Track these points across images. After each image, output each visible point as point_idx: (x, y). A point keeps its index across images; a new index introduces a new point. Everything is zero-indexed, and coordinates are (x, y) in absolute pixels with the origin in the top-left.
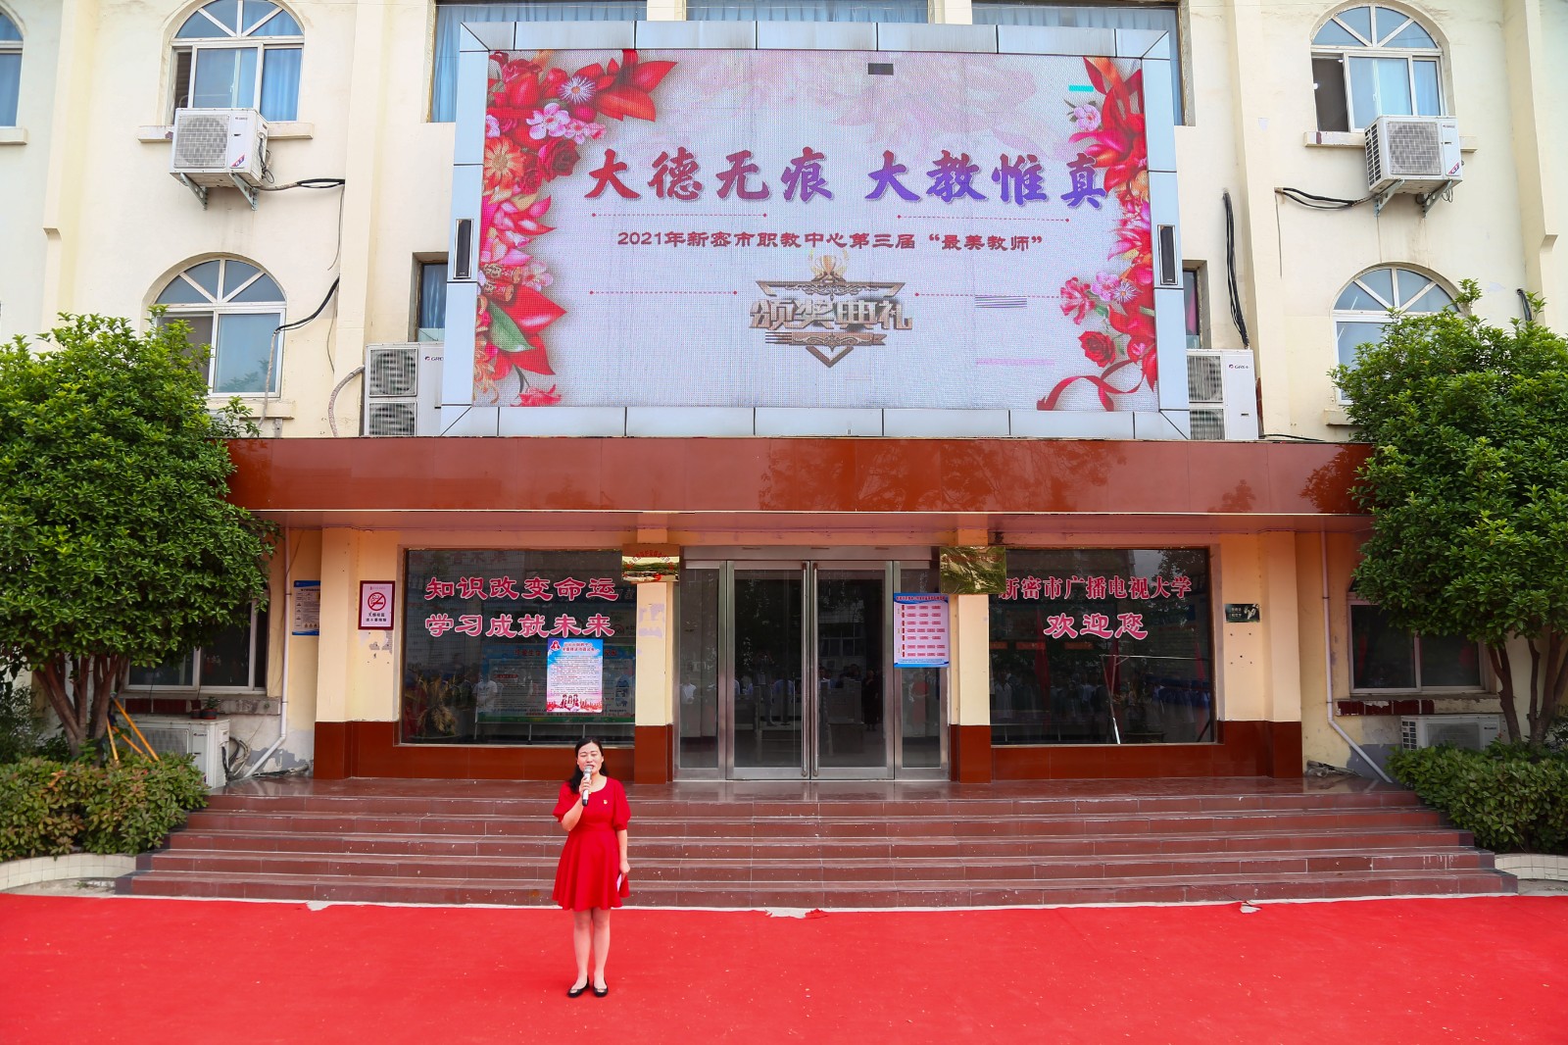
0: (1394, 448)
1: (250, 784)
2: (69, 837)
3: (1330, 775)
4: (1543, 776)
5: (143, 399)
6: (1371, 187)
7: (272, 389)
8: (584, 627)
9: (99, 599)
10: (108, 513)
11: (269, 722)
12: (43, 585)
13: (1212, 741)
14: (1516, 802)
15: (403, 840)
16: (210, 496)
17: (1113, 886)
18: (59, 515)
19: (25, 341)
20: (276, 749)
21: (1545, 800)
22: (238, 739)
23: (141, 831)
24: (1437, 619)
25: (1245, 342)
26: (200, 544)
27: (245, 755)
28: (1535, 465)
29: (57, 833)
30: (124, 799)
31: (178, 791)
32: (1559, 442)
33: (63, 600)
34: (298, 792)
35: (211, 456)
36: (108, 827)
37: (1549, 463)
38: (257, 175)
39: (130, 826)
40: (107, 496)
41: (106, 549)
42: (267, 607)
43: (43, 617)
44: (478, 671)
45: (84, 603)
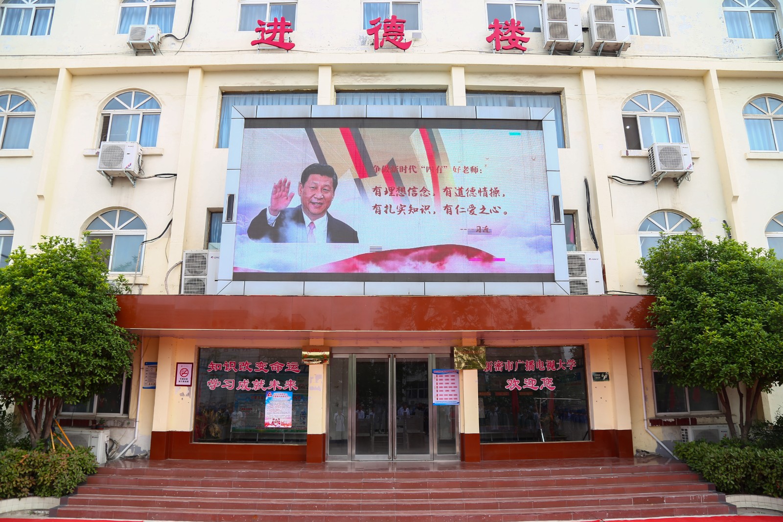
0: (665, 298)
1: (118, 462)
2: (27, 488)
3: (647, 456)
4: (746, 455)
5: (78, 276)
6: (652, 175)
7: (139, 271)
8: (283, 386)
9: (52, 371)
10: (58, 330)
11: (129, 431)
12: (26, 364)
13: (589, 440)
14: (734, 468)
15: (192, 490)
16: (107, 322)
17: (537, 513)
18: (35, 331)
19: (23, 248)
20: (132, 445)
21: (749, 467)
22: (114, 439)
23: (64, 485)
24: (689, 379)
25: (597, 247)
26: (101, 345)
27: (116, 447)
28: (730, 305)
29: (22, 486)
30: (57, 469)
31: (83, 465)
32: (739, 294)
33: (35, 371)
34: (142, 466)
35: (109, 303)
36: (47, 483)
37: (736, 304)
38: (137, 172)
39: (59, 482)
40: (59, 322)
41: (56, 347)
42: (131, 375)
43: (25, 379)
44: (234, 406)
45: (44, 372)
